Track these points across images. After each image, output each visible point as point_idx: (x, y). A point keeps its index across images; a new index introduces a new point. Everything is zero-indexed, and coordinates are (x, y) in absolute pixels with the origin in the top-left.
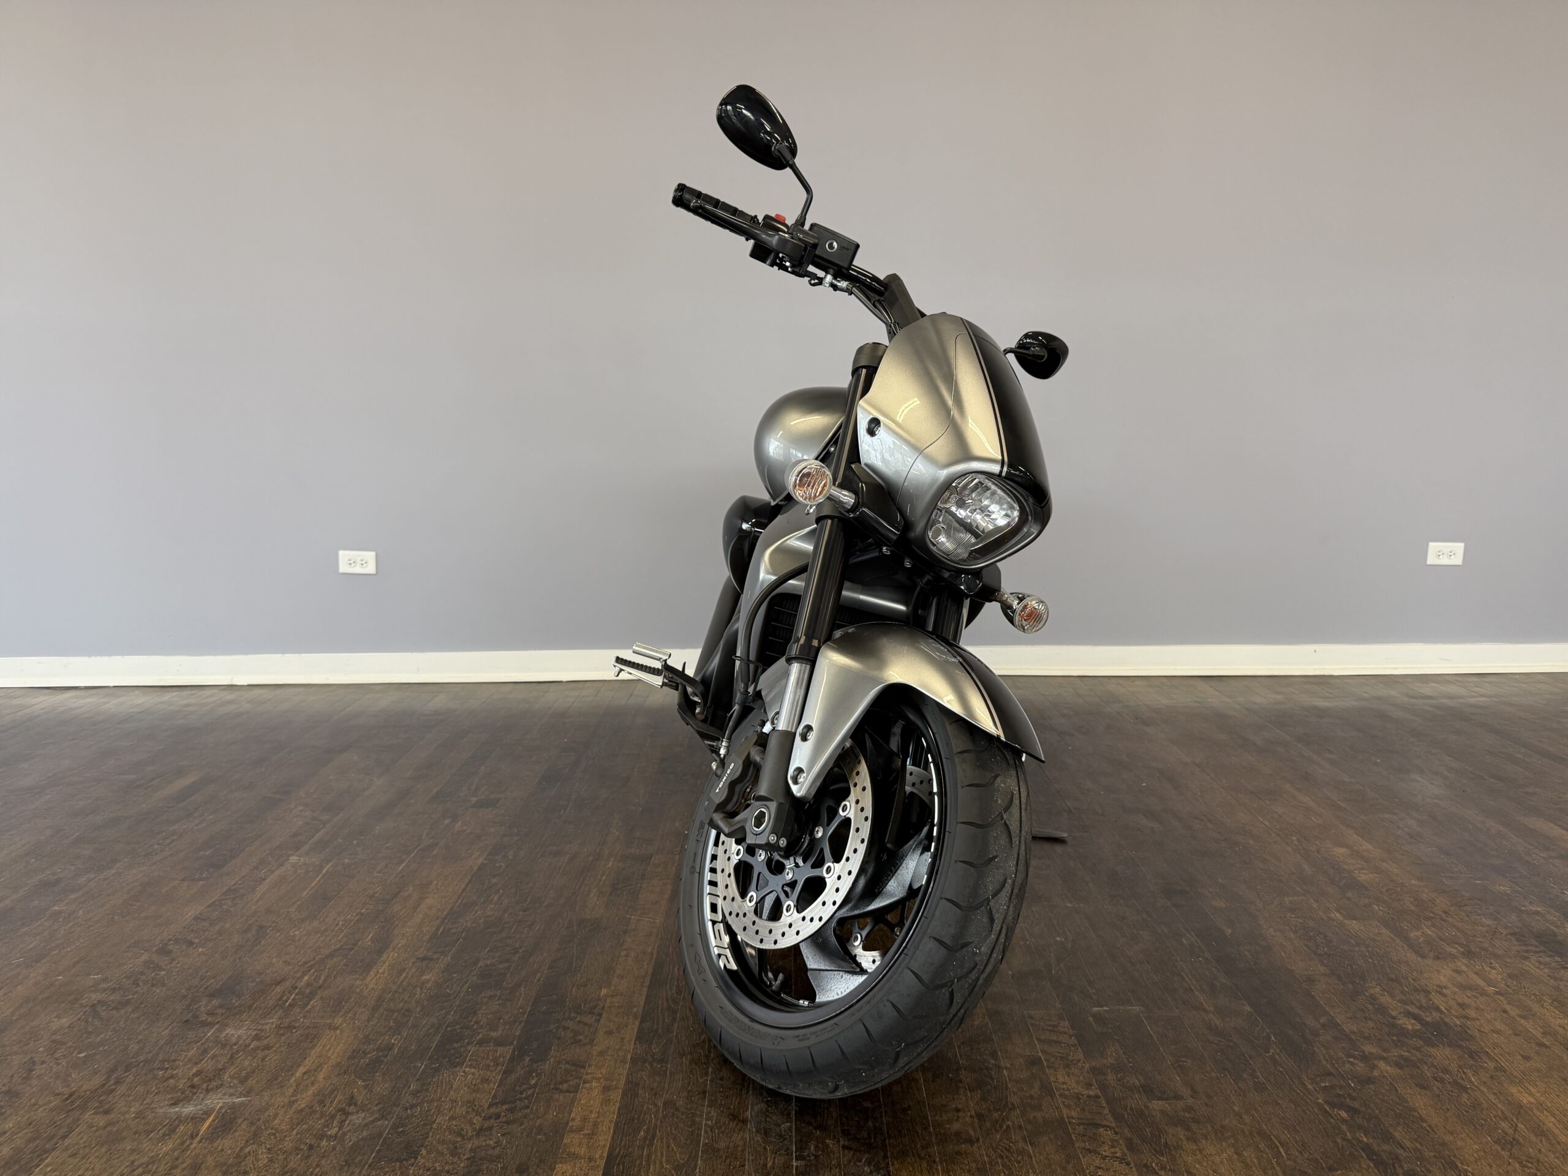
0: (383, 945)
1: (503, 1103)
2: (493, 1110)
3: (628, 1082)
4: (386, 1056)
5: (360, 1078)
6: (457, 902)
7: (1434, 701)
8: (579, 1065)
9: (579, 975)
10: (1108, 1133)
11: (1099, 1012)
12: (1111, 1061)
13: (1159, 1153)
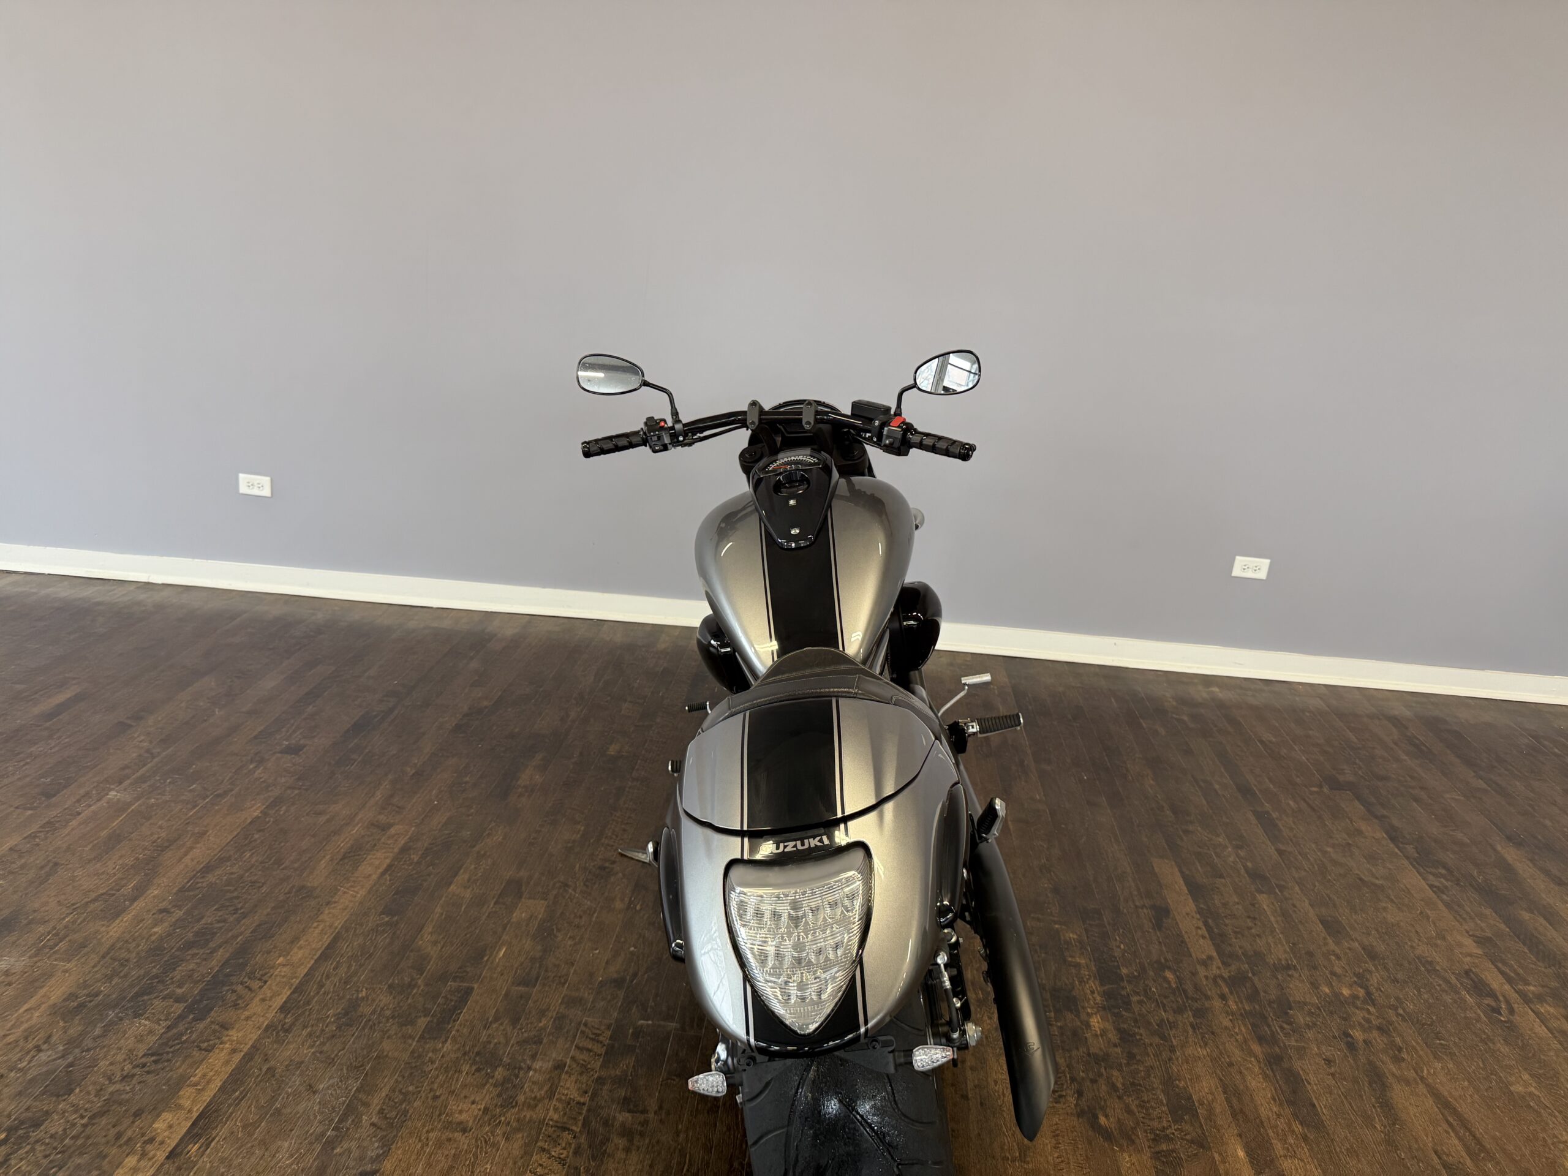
0: (139, 892)
1: (152, 1055)
2: (144, 1060)
3: (253, 1046)
4: (90, 1002)
5: (63, 1019)
6: (216, 855)
7: (1197, 710)
8: (225, 1027)
9: (270, 942)
10: (567, 1136)
11: (642, 1026)
12: (618, 1073)
13: (594, 1158)
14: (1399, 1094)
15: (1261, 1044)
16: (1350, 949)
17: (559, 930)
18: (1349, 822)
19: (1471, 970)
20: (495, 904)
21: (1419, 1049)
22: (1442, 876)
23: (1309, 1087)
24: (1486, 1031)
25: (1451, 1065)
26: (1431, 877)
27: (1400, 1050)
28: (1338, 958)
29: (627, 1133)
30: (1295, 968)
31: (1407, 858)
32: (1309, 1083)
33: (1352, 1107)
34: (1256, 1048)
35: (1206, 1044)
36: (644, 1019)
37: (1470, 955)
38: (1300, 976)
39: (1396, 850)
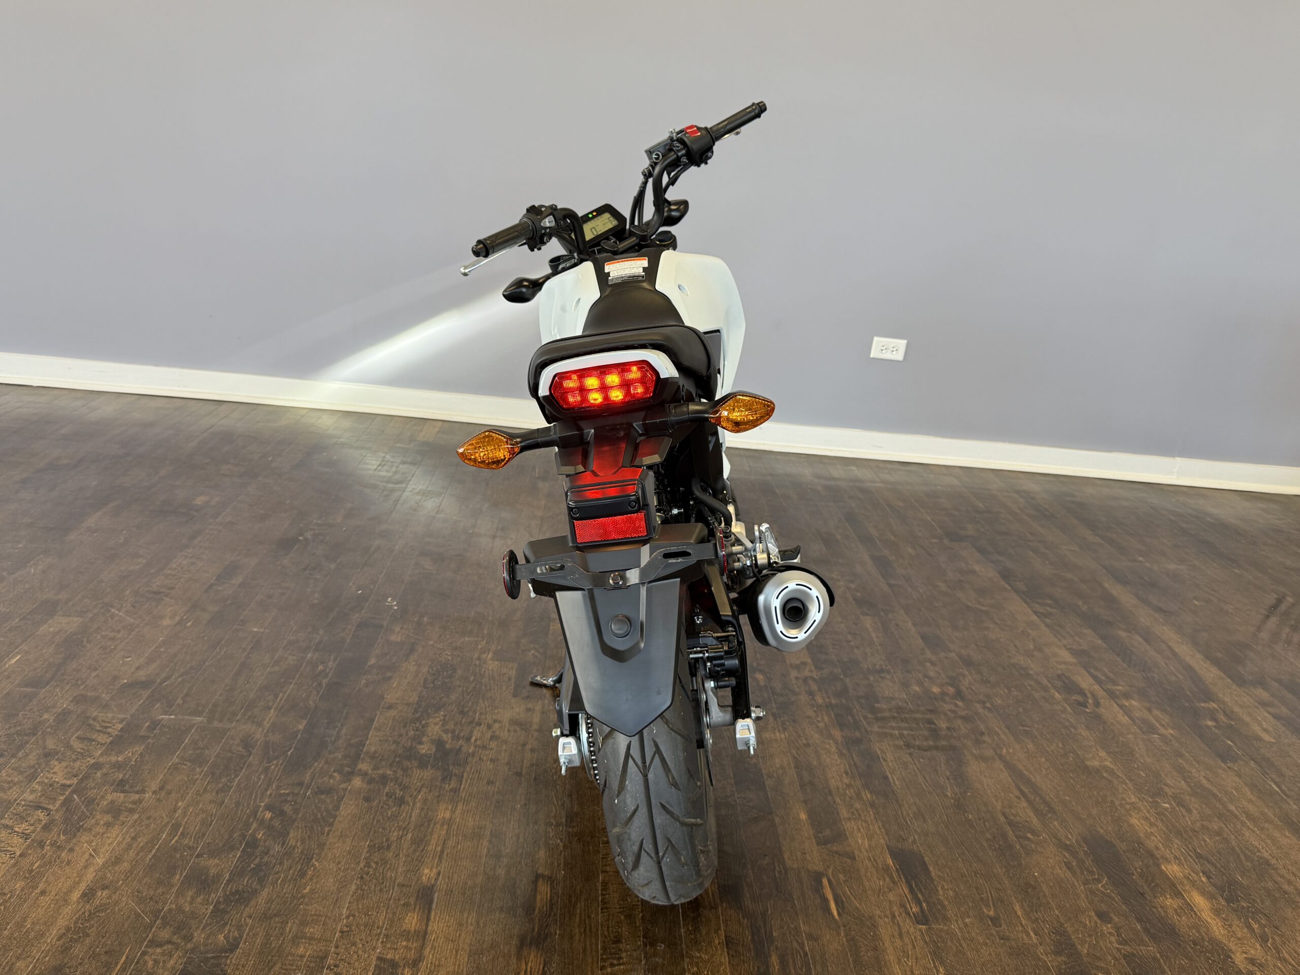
7: (833, 483)
10: (40, 814)
11: (162, 719)
12: (120, 759)
13: (65, 833)
14: (974, 768)
15: (842, 730)
16: (946, 658)
17: (89, 642)
18: (964, 565)
19: (1063, 674)
20: (20, 620)
21: (1000, 732)
22: (1049, 605)
23: (884, 764)
24: (1070, 719)
25: (1031, 746)
26: (1037, 606)
27: (982, 734)
28: (933, 664)
29: (115, 811)
30: (888, 672)
31: (1016, 591)
32: (885, 760)
33: (925, 778)
34: (837, 733)
35: (785, 730)
36: (166, 715)
37: (1065, 663)
38: (892, 677)
39: (1007, 586)
